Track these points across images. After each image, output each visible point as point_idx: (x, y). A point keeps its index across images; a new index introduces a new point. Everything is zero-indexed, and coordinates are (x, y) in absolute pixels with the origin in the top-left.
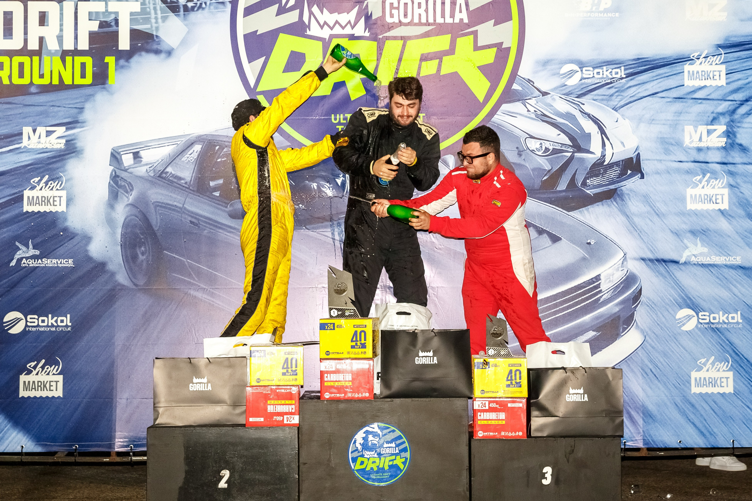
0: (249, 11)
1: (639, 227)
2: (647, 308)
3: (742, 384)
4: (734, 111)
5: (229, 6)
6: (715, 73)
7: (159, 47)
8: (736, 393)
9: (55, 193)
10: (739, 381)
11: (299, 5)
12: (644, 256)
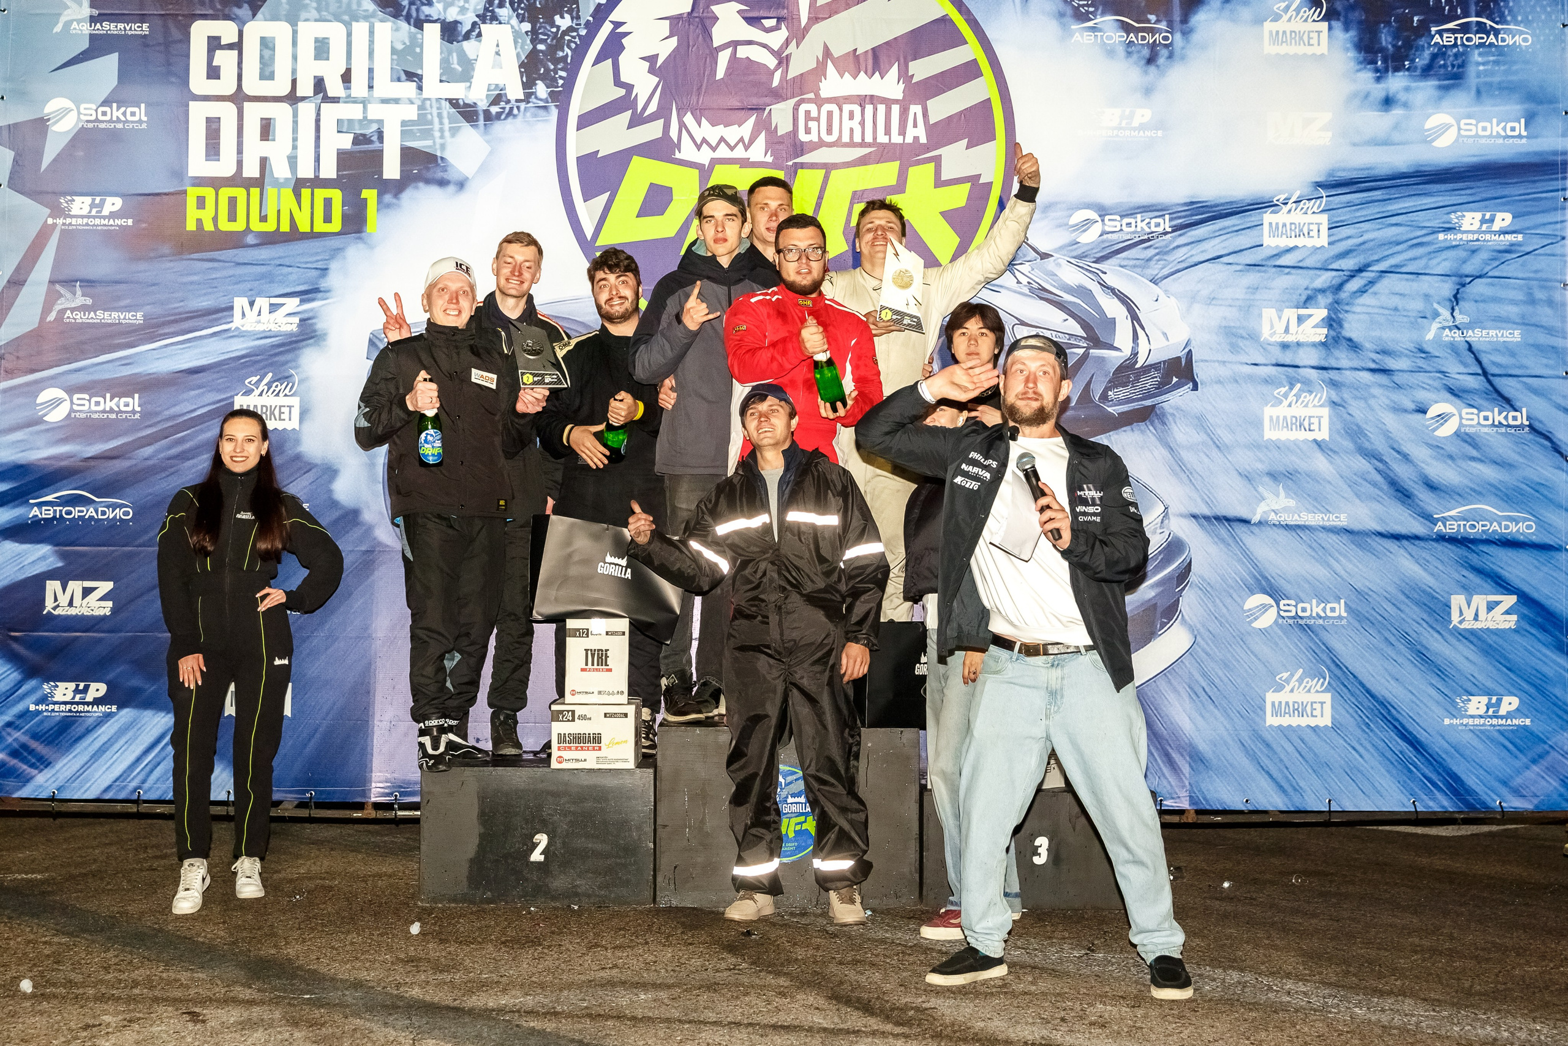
0: (585, 121)
1: (1189, 466)
2: (1200, 592)
3: (1344, 712)
4: (1339, 287)
5: (554, 112)
6: (1312, 227)
7: (445, 176)
8: (1336, 727)
9: (281, 400)
10: (1340, 708)
11: (663, 113)
12: (1196, 511)
